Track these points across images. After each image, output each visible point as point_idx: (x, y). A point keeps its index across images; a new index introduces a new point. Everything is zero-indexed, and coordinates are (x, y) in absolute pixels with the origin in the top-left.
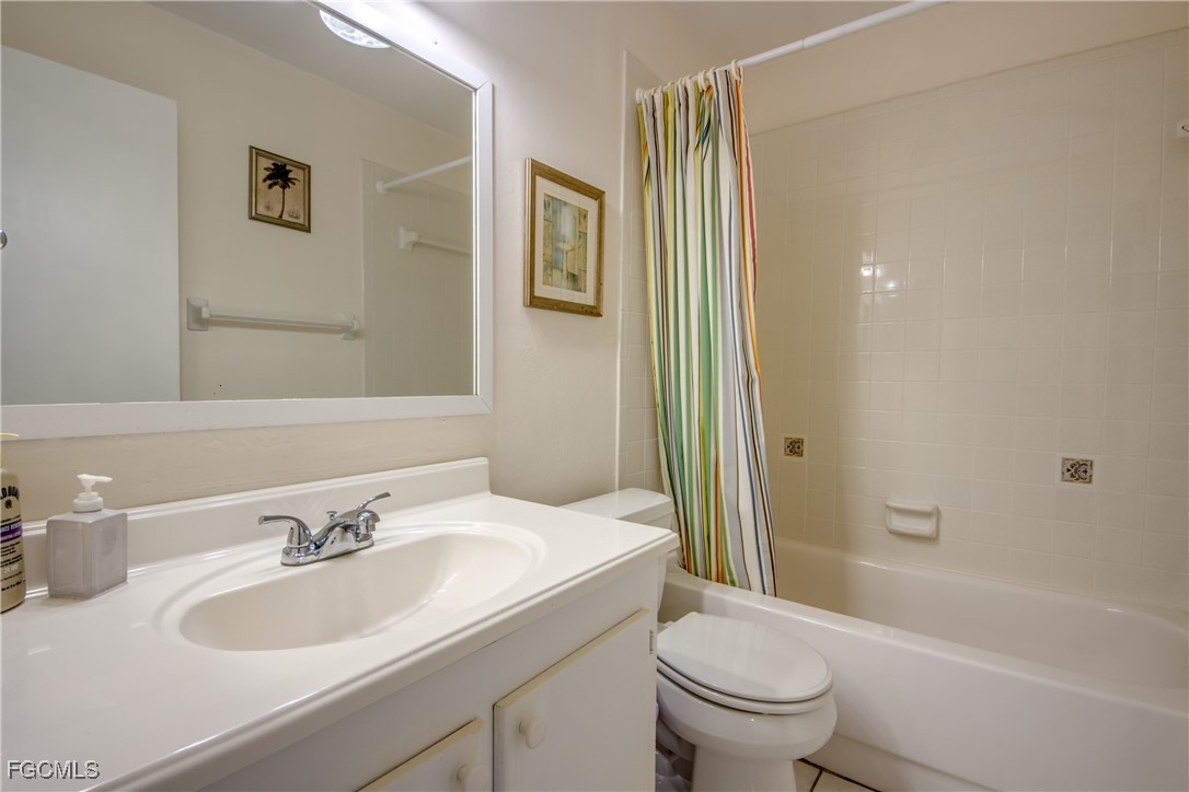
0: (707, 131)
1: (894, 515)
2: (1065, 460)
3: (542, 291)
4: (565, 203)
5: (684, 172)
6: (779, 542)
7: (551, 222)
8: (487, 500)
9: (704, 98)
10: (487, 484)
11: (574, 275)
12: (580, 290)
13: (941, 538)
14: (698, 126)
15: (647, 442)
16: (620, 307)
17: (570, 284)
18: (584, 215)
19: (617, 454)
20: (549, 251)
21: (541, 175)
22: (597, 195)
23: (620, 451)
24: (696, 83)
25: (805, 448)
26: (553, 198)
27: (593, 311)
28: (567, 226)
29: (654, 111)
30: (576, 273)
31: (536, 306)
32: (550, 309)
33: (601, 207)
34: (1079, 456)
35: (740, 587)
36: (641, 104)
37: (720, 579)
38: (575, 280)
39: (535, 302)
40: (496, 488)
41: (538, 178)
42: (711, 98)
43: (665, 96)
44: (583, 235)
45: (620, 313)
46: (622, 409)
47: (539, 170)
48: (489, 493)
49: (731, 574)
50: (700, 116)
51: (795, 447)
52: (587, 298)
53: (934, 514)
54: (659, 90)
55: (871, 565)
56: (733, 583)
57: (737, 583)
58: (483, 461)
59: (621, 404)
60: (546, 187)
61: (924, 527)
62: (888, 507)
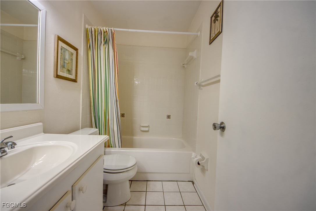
0: (106, 42)
1: (142, 128)
2: (167, 115)
3: (60, 73)
4: (67, 50)
5: (100, 50)
6: (122, 137)
7: (63, 55)
8: (43, 136)
9: (105, 33)
10: (42, 130)
11: (69, 70)
12: (71, 75)
13: (150, 131)
14: (104, 39)
15: (88, 116)
16: (82, 80)
17: (68, 72)
18: (72, 54)
19: (81, 119)
20: (62, 62)
21: (60, 40)
22: (76, 50)
23: (82, 119)
24: (103, 29)
25: (125, 115)
26: (63, 48)
27: (75, 81)
28: (67, 57)
29: (92, 32)
30: (70, 70)
31: (58, 78)
32: (62, 79)
33: (77, 53)
34: (169, 114)
35: (114, 147)
36: (88, 29)
37: (109, 147)
38: (69, 71)
39: (58, 76)
40: (45, 132)
41: (59, 41)
42: (107, 34)
43: (95, 29)
44: (72, 59)
45: (82, 82)
46: (82, 107)
47: (59, 39)
48: (43, 133)
49: (111, 145)
50: (104, 37)
51: (123, 115)
52: (73, 77)
53: (148, 127)
54: (93, 27)
55: (137, 138)
56: (112, 147)
57: (113, 147)
58: (41, 124)
59: (82, 106)
60: (61, 44)
61: (147, 129)
62: (141, 126)
